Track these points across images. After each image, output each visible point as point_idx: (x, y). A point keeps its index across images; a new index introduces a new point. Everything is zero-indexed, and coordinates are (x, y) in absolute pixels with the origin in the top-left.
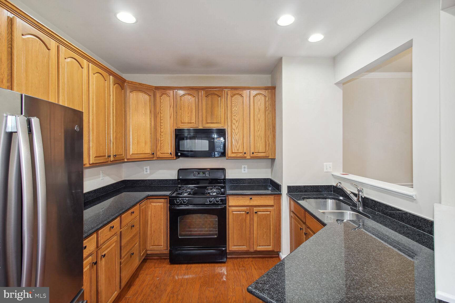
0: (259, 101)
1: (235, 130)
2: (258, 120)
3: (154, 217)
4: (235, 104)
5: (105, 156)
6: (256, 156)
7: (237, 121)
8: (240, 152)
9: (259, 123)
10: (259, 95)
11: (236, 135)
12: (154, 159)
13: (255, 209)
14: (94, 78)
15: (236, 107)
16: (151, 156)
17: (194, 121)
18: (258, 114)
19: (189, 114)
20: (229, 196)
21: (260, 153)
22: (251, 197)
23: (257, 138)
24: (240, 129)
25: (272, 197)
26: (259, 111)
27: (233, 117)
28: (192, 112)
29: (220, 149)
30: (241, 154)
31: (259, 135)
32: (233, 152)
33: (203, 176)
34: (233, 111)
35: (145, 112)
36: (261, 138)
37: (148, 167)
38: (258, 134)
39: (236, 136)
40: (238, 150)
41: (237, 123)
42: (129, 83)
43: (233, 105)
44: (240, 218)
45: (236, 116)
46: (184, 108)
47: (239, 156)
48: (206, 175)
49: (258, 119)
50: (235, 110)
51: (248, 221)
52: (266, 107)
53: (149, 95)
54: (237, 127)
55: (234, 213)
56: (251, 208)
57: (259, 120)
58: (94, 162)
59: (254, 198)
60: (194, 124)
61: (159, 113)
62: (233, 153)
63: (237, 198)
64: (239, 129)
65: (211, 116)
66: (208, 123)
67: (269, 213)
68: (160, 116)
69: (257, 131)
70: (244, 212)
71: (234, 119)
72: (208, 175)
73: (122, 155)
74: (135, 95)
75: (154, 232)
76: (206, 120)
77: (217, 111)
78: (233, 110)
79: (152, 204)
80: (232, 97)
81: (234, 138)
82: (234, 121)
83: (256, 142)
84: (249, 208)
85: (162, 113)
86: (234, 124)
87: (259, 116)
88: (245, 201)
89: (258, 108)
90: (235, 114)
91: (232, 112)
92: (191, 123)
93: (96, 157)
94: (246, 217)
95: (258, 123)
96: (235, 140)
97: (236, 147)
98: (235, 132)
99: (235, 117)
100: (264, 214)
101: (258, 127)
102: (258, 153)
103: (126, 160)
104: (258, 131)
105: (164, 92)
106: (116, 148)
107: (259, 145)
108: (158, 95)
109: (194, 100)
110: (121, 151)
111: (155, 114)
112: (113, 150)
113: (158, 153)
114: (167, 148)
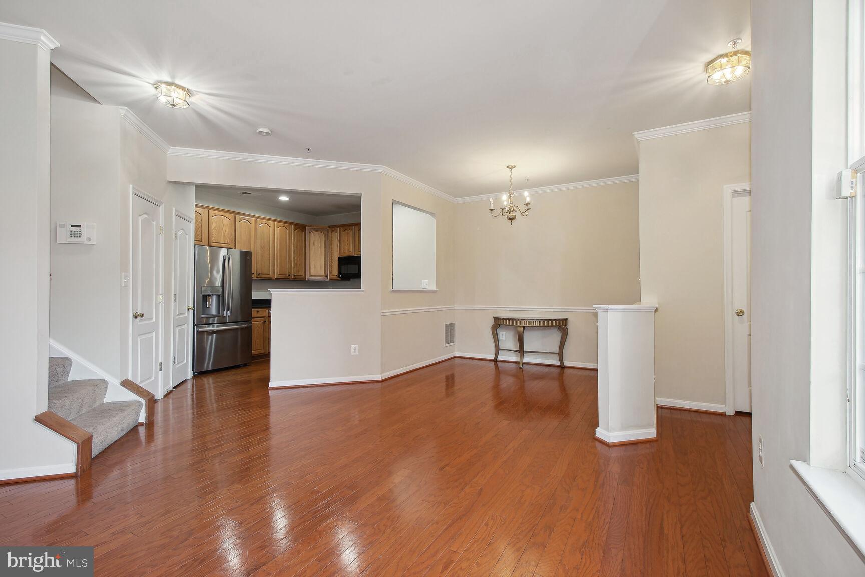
5: (287, 276)
12: (328, 280)
14: (278, 231)
16: (325, 278)
17: (351, 251)
19: (348, 245)
28: (350, 243)
35: (321, 246)
42: (308, 226)
53: (325, 233)
58: (278, 278)
60: (351, 253)
68: (331, 248)
73: (302, 277)
74: (313, 234)
85: (332, 245)
92: (349, 252)
93: (279, 276)
103: (307, 280)
105: (333, 230)
106: (296, 271)
108: (330, 232)
109: (351, 233)
110: (301, 273)
111: (329, 246)
112: (294, 272)
113: (331, 276)
114: (336, 272)
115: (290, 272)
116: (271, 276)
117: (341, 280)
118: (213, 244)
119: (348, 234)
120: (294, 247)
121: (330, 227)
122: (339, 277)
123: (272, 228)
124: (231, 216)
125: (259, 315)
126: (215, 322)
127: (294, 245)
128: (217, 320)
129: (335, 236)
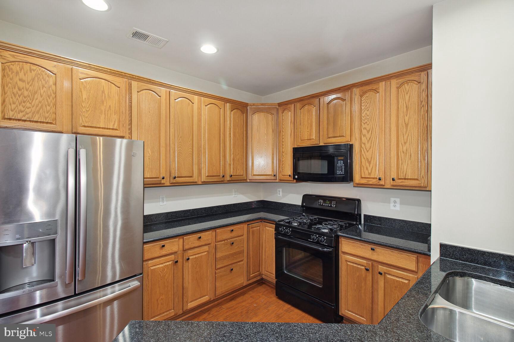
0: (407, 93)
1: (365, 145)
2: (404, 126)
3: (268, 242)
4: (366, 105)
5: (219, 176)
6: (401, 184)
7: (368, 132)
8: (372, 176)
9: (407, 130)
10: (407, 83)
11: (368, 151)
12: (277, 181)
13: (381, 268)
14: (205, 110)
15: (368, 110)
16: (273, 178)
17: (314, 138)
18: (405, 116)
19: (309, 128)
20: (342, 237)
21: (408, 179)
22: (373, 247)
23: (401, 155)
24: (374, 143)
25: (414, 257)
26: (407, 110)
27: (364, 126)
28: (311, 126)
29: (342, 172)
30: (374, 180)
31: (407, 150)
32: (363, 176)
33: (329, 205)
34: (364, 117)
35: (267, 132)
36: (411, 156)
37: (281, 190)
38: (405, 148)
39: (367, 154)
40: (369, 174)
41: (368, 134)
42: (251, 106)
43: (363, 108)
44: (358, 274)
45: (368, 123)
46: (303, 122)
47: (371, 183)
48: (332, 205)
49: (404, 124)
50: (366, 115)
51: (369, 283)
52: (422, 102)
53: (272, 114)
54: (369, 140)
55: (349, 263)
56: (375, 264)
57: (407, 125)
58: (206, 181)
59: (378, 249)
60: (314, 140)
61: (281, 131)
62: (362, 178)
63: (353, 244)
64: (372, 144)
65: (333, 127)
66: (329, 138)
67: (406, 282)
68: (282, 135)
69: (403, 143)
70: (363, 268)
71: (365, 128)
72: (335, 205)
73: (243, 175)
74: (257, 116)
75: (268, 257)
76: (328, 134)
77: (341, 120)
78: (363, 115)
79: (266, 228)
80: (361, 96)
81: (363, 157)
82: (364, 132)
83: (401, 162)
84: (370, 263)
85: (283, 131)
86: (364, 136)
87: (407, 118)
88: (364, 250)
89: (405, 105)
90: (366, 121)
91: (361, 118)
92: (310, 139)
93: (208, 176)
94: (366, 276)
95: (405, 130)
96: (366, 158)
97: (367, 169)
98: (365, 147)
99: (366, 126)
100: (397, 281)
101: (405, 137)
102: (405, 179)
103: (248, 181)
104: (405, 143)
105: (285, 108)
106: (233, 169)
107: (405, 167)
108: (280, 112)
109: (314, 110)
110: (240, 172)
111: (278, 132)
112: (229, 171)
113: (280, 175)
114: (288, 170)
115: (225, 171)
116: (195, 178)
117: (297, 182)
118: (81, 130)
119: (309, 111)
120: (230, 134)
121: (280, 105)
122: (294, 178)
123: (196, 106)
124: (121, 82)
125: (164, 252)
126: (38, 302)
127: (230, 131)
128: (41, 298)
129: (288, 116)
